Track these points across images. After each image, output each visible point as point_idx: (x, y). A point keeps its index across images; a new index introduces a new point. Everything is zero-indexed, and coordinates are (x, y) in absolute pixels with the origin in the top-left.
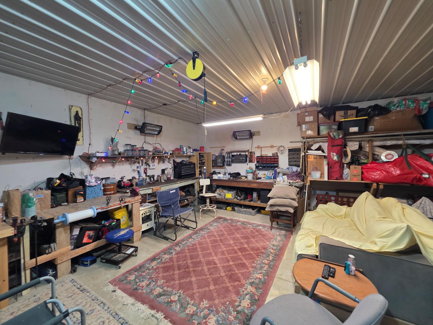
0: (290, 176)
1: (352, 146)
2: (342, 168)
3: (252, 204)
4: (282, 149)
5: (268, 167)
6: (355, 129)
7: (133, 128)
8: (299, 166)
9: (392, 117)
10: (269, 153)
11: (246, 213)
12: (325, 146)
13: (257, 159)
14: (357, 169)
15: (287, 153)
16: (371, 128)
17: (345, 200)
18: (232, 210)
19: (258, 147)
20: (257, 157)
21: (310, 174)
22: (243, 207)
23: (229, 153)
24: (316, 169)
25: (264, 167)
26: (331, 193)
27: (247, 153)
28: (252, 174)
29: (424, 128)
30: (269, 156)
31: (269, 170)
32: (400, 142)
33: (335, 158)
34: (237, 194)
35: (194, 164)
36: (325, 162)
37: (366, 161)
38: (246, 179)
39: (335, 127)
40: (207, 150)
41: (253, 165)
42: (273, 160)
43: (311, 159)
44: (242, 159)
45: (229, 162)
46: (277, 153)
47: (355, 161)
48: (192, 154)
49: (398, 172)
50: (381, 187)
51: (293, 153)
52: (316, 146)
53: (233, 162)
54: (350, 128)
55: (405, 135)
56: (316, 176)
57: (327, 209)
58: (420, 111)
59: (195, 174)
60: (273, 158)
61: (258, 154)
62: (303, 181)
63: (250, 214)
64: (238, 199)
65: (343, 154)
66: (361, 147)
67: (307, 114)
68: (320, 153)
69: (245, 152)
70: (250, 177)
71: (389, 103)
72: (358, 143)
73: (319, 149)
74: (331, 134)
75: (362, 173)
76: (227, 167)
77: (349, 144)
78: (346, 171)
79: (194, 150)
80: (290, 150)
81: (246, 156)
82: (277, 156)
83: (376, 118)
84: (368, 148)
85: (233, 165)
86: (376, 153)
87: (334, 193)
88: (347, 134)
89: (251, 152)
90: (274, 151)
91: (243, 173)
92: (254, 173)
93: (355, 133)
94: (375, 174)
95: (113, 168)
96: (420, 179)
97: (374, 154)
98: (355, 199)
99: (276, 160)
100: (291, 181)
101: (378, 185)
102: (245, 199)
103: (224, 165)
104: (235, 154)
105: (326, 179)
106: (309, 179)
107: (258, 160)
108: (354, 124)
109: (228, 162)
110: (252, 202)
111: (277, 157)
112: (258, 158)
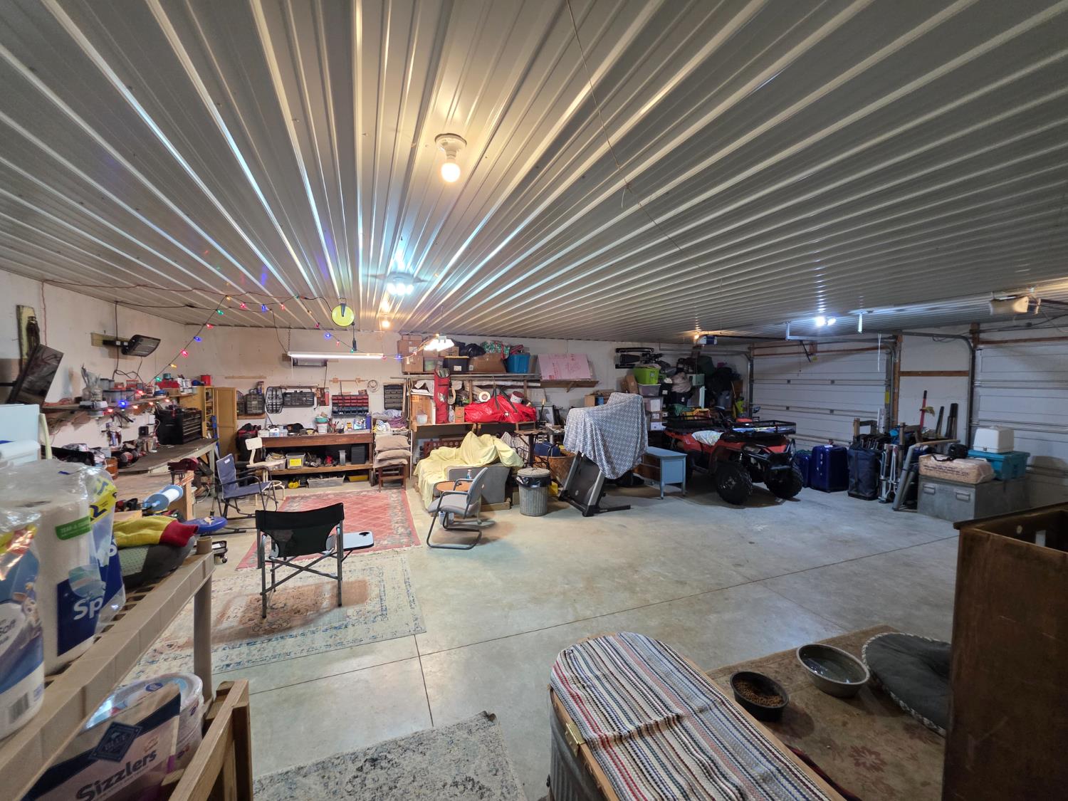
0: (393, 422)
1: (457, 385)
2: (448, 409)
3: (338, 468)
4: (373, 384)
5: (354, 412)
6: (458, 368)
7: (101, 342)
8: (400, 409)
9: (487, 358)
10: (353, 390)
11: (328, 485)
12: (431, 384)
13: (333, 400)
14: (460, 411)
15: (381, 390)
16: (471, 367)
17: (456, 444)
18: (299, 487)
19: (335, 381)
20: (333, 396)
21: (415, 418)
22: (321, 477)
23: (275, 389)
24: (422, 412)
25: (348, 412)
26: (434, 440)
27: (314, 390)
28: (326, 425)
29: (508, 372)
30: (353, 396)
31: (354, 416)
32: (492, 383)
33: (442, 399)
34: (307, 459)
35: (200, 412)
36: (433, 405)
37: (467, 402)
38: (316, 433)
39: (440, 363)
40: (218, 382)
41: (328, 410)
42: (361, 401)
43: (416, 400)
44: (306, 400)
45: (276, 405)
46: (366, 391)
47: (458, 403)
48: (190, 391)
49: (491, 412)
50: (479, 427)
51: (390, 391)
52: (419, 385)
53: (284, 404)
54: (455, 367)
55: (495, 377)
56: (423, 420)
57: (441, 453)
58: (504, 356)
59: (200, 433)
60: (360, 397)
61: (333, 391)
62: (408, 428)
63: (337, 484)
64: (312, 466)
65: (448, 394)
66: (463, 387)
67: (410, 342)
68: (424, 392)
69: (310, 388)
70: (323, 430)
71: (484, 344)
72: (461, 382)
73: (424, 387)
74: (438, 372)
75: (465, 414)
76: (270, 415)
77: (454, 383)
78: (452, 413)
79: (194, 383)
80: (386, 387)
81: (313, 395)
82: (366, 394)
83: (475, 358)
84: (468, 388)
85: (285, 410)
86: (474, 393)
87: (438, 440)
88: (452, 372)
89: (322, 389)
90: (362, 387)
91: (307, 424)
92: (329, 422)
93: (458, 373)
94: (475, 414)
95: (76, 429)
96: (504, 418)
97: (473, 394)
98: (462, 440)
99: (365, 401)
100: (396, 429)
101: (477, 425)
102: (323, 463)
103: (264, 412)
104: (292, 391)
105: (434, 424)
106: (415, 425)
107: (336, 401)
108: (458, 362)
109: (272, 405)
110: (337, 466)
111: (366, 397)
112: (335, 398)
